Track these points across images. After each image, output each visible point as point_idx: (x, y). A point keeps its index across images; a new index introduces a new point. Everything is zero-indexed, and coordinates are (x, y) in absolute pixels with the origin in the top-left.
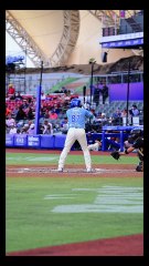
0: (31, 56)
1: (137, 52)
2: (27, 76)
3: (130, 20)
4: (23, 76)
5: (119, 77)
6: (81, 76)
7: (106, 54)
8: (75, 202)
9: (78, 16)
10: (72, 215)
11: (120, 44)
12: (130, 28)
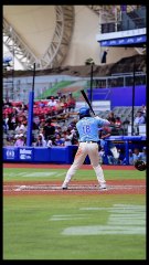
0: (20, 57)
1: (140, 51)
2: (16, 80)
3: (132, 15)
4: (11, 79)
5: (120, 80)
6: (77, 79)
7: (105, 53)
8: (87, 224)
9: (73, 11)
10: (85, 237)
11: (121, 42)
12: (132, 23)
